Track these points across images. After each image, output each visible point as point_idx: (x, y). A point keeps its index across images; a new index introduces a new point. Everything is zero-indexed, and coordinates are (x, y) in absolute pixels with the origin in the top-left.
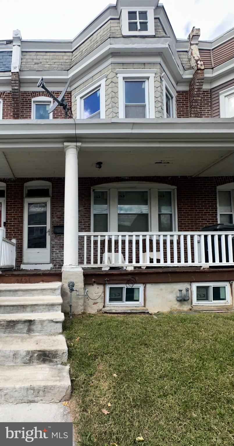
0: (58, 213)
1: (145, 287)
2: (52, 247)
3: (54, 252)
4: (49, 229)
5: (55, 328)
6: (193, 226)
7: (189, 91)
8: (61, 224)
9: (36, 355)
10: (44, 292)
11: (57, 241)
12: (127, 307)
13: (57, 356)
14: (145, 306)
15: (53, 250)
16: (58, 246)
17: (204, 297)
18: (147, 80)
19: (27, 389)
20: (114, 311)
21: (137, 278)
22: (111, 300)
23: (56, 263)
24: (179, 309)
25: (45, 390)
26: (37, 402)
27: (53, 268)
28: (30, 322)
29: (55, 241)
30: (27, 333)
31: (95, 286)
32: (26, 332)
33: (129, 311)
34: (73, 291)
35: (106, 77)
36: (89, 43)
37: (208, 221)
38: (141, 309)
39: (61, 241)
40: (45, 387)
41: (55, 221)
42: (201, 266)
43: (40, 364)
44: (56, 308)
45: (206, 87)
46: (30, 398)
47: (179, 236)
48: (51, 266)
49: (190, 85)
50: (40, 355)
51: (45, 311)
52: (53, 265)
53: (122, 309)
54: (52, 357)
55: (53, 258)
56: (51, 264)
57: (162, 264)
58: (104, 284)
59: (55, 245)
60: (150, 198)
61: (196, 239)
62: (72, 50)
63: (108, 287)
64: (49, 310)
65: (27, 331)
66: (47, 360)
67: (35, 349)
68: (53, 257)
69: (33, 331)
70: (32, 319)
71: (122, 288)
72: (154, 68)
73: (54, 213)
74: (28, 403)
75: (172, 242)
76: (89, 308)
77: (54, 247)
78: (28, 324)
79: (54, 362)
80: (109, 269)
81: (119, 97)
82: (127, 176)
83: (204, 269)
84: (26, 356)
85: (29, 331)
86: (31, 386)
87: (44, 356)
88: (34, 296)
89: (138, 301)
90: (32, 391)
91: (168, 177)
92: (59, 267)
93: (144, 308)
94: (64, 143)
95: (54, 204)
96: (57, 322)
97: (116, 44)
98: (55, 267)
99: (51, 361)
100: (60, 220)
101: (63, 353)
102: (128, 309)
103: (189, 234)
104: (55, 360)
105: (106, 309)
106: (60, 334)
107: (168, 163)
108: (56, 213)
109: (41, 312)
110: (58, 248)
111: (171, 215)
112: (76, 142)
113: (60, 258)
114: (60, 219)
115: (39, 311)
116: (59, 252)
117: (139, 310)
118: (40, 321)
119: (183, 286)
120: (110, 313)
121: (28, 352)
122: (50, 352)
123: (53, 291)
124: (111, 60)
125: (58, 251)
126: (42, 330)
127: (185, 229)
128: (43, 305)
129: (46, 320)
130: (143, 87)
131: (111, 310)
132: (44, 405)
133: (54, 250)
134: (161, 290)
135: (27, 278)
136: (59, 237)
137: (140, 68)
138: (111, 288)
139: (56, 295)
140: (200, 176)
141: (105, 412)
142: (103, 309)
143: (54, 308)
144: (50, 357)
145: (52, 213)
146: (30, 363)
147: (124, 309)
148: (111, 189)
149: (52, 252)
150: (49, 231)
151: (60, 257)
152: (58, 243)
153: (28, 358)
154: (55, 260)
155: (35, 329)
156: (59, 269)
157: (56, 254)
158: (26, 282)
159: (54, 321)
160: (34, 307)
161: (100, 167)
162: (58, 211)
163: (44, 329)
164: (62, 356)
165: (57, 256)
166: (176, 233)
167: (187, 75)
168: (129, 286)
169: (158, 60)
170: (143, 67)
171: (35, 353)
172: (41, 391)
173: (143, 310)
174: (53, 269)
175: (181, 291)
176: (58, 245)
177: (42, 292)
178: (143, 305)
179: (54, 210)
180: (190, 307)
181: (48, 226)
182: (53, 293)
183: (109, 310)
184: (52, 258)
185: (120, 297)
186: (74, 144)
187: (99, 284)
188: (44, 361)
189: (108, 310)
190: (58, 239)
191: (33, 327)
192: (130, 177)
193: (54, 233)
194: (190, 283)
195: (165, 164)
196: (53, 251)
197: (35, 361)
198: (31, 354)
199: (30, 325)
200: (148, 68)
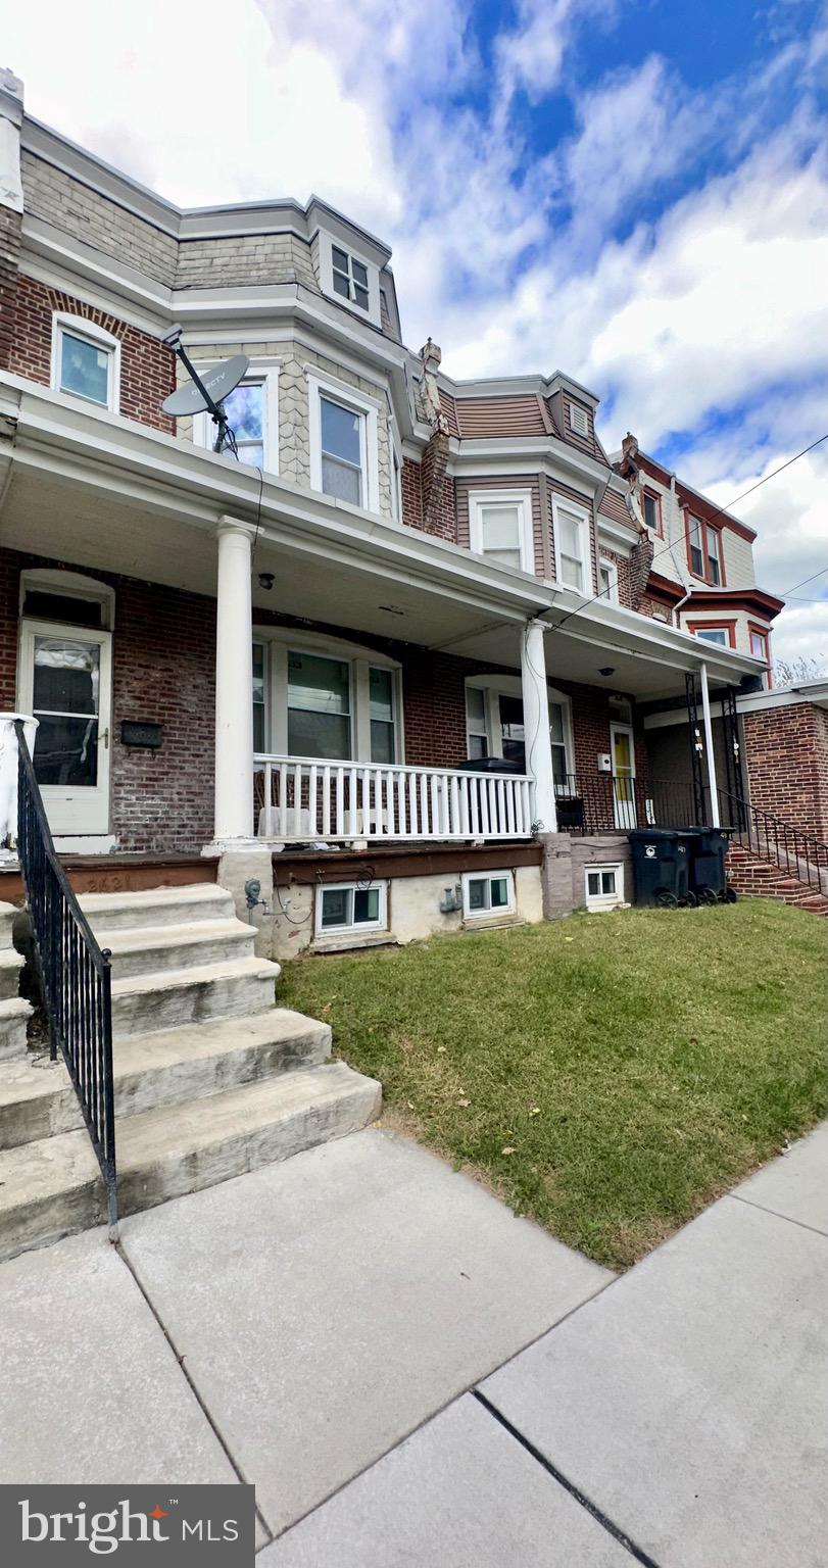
0: (135, 683)
1: (389, 888)
2: (116, 784)
3: (121, 799)
4: (107, 729)
5: (261, 995)
6: (430, 755)
7: (423, 465)
8: (143, 718)
9: (269, 1054)
10: (197, 911)
11: (130, 766)
12: (357, 935)
13: (313, 1046)
14: (389, 930)
15: (119, 793)
16: (135, 783)
17: (478, 901)
18: (363, 417)
19: (306, 1118)
20: (335, 948)
21: (376, 867)
22: (326, 922)
23: (128, 832)
24: (444, 929)
25: (340, 1108)
26: (325, 1142)
27: (120, 849)
28: (202, 989)
29: (126, 766)
30: (194, 1021)
31: (295, 890)
32: (190, 1018)
33: (365, 945)
34: (257, 903)
35: (281, 367)
36: (233, 252)
37: (453, 748)
38: (383, 937)
39: (144, 769)
40: (339, 1103)
41: (125, 707)
42: (473, 841)
43: (279, 1075)
44: (242, 947)
45: (450, 471)
46: (312, 1138)
47: (408, 775)
48: (112, 841)
49: (424, 455)
50: (278, 1053)
51: (216, 959)
52: (118, 841)
53: (346, 941)
54: (302, 1053)
55: (118, 819)
56: (113, 837)
57: (391, 836)
58: (313, 885)
59: (127, 778)
60: (355, 681)
61: (435, 781)
62: (181, 236)
63: (321, 889)
64: (227, 955)
65: (192, 1015)
66: (292, 1061)
67: (266, 1042)
68: (117, 816)
69: (209, 1011)
70: (208, 979)
71: (345, 892)
72: (376, 397)
73: (123, 684)
74: (307, 1149)
75: (396, 785)
76: (280, 947)
77: (121, 785)
78: (197, 995)
79: (307, 1062)
80: (284, 850)
81: (310, 429)
82: (311, 618)
83: (477, 845)
84: (247, 1063)
85: (200, 1013)
86: (312, 1108)
87: (286, 1055)
88: (169, 924)
89: (376, 919)
90: (315, 1120)
91: (387, 639)
92: (138, 845)
93: (390, 934)
94: (225, 516)
95: (123, 656)
96: (265, 980)
97: (309, 304)
98: (123, 846)
99: (300, 1063)
100: (141, 706)
101: (325, 1037)
102: (359, 939)
103: (425, 770)
104: (309, 1057)
105: (318, 944)
106: (272, 1007)
107: (402, 613)
108: (128, 683)
109: (208, 963)
110: (135, 788)
111: (390, 725)
112: (258, 523)
113: (139, 818)
114: (139, 702)
115: (202, 961)
116: (137, 799)
117: (380, 939)
118: (228, 982)
119: (449, 881)
120: (326, 954)
121: (251, 1052)
122: (297, 1041)
123: (220, 907)
124: (291, 333)
125: (134, 797)
126: (231, 1006)
127: (416, 760)
128: (211, 943)
129: (241, 978)
130: (356, 427)
131: (328, 946)
132: (340, 1141)
133: (122, 795)
134: (416, 891)
135: (121, 876)
136: (138, 755)
137: (350, 383)
138: (325, 893)
139: (227, 917)
140: (442, 650)
141: (465, 1103)
142: (312, 946)
143: (238, 949)
144: (296, 1054)
145: (116, 683)
146: (257, 1077)
147: (353, 940)
148: (273, 643)
149: (115, 800)
150: (107, 736)
151: (140, 815)
152: (135, 775)
153: (250, 1067)
154: (124, 825)
155: (213, 1006)
156: (137, 852)
157: (127, 806)
158: (117, 889)
159: (260, 976)
160: (187, 952)
161: (269, 587)
162: (136, 679)
163: (234, 1003)
164: (322, 1046)
165: (132, 812)
166: (403, 768)
167: (422, 433)
168: (363, 886)
169: (384, 382)
170: (356, 382)
171: (265, 1051)
172: (331, 1114)
173: (387, 938)
174: (118, 853)
175: (448, 891)
176: (134, 779)
177: (190, 911)
178: (385, 927)
179: (122, 672)
180: (460, 924)
181: (105, 717)
182: (219, 911)
183: (325, 947)
184: (114, 817)
185: (341, 914)
186: (253, 528)
187: (302, 884)
188: (286, 1066)
189: (321, 948)
190: (135, 761)
191: (210, 1002)
192: (315, 622)
193: (122, 743)
194: (459, 875)
195: (395, 614)
196: (117, 796)
197: (267, 1070)
198: (256, 1057)
199: (201, 997)
200: (365, 391)
